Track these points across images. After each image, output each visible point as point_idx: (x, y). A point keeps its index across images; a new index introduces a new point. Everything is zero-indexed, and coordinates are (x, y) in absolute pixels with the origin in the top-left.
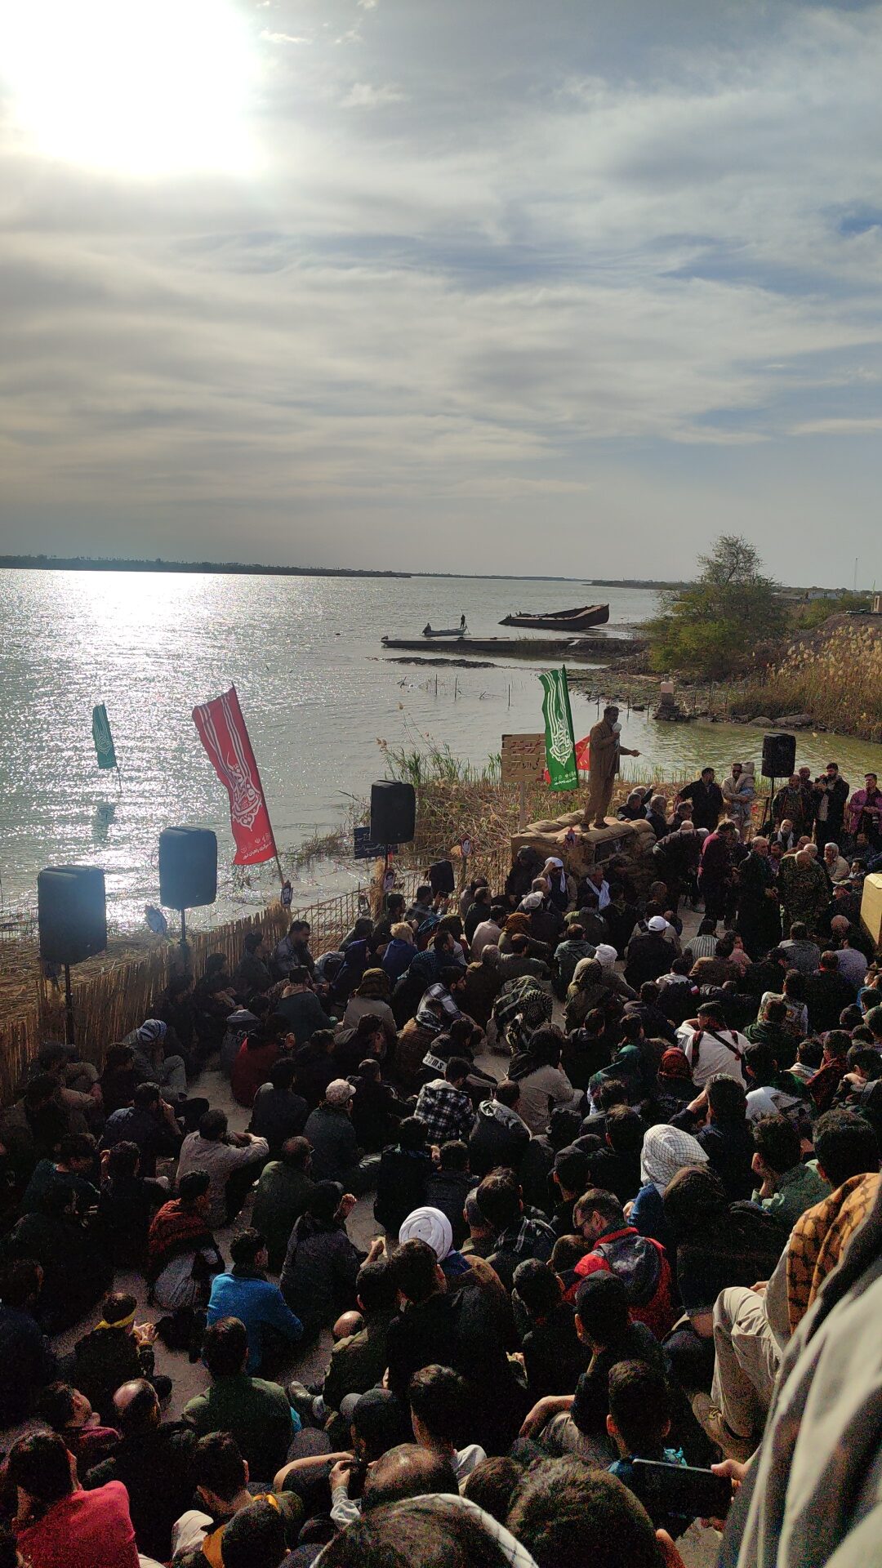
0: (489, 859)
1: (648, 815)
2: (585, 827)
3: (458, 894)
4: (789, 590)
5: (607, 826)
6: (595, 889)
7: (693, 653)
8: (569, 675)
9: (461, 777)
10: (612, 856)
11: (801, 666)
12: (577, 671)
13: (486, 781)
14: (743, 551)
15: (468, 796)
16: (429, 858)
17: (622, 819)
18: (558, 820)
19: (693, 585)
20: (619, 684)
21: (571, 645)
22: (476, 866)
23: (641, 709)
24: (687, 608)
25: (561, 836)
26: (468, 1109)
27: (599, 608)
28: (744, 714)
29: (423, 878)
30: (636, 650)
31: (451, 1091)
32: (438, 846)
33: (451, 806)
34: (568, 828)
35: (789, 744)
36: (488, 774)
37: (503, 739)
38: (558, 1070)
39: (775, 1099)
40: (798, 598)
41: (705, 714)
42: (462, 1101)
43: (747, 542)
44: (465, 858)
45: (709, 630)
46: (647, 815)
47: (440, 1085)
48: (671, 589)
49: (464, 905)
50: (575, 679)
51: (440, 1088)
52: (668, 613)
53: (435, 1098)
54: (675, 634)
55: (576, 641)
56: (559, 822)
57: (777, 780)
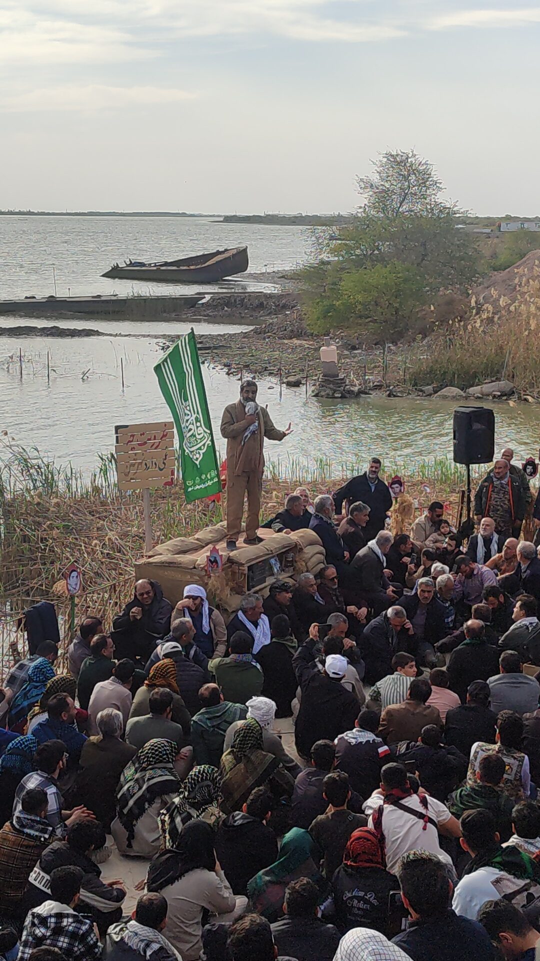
0: (107, 596)
1: (313, 522)
2: (232, 545)
3: (66, 647)
4: (477, 221)
5: (261, 540)
6: (250, 626)
7: (359, 307)
8: (201, 343)
9: (62, 486)
10: (270, 581)
11: (496, 319)
12: (211, 337)
13: (97, 490)
14: (415, 171)
15: (73, 513)
16: (23, 601)
17: (280, 530)
18: (196, 536)
19: (356, 218)
20: (266, 352)
21: (200, 302)
22: (89, 607)
23: (297, 384)
24: (349, 249)
25: (201, 557)
26: (92, 938)
27: (235, 252)
28: (428, 385)
29: (15, 629)
30: (285, 307)
31: (68, 916)
32: (34, 583)
33: (51, 527)
34: (210, 546)
35: (486, 419)
36: (100, 481)
37: (116, 433)
38: (214, 873)
39: (497, 882)
40: (488, 230)
41: (378, 387)
42: (84, 928)
43: (421, 158)
44: (72, 598)
45: (377, 276)
46: (311, 523)
47: (53, 909)
48: (326, 225)
49: (75, 662)
50: (209, 348)
51: (53, 912)
52: (325, 257)
53: (47, 928)
54: (334, 284)
55: (208, 297)
56: (198, 539)
57: (474, 467)
